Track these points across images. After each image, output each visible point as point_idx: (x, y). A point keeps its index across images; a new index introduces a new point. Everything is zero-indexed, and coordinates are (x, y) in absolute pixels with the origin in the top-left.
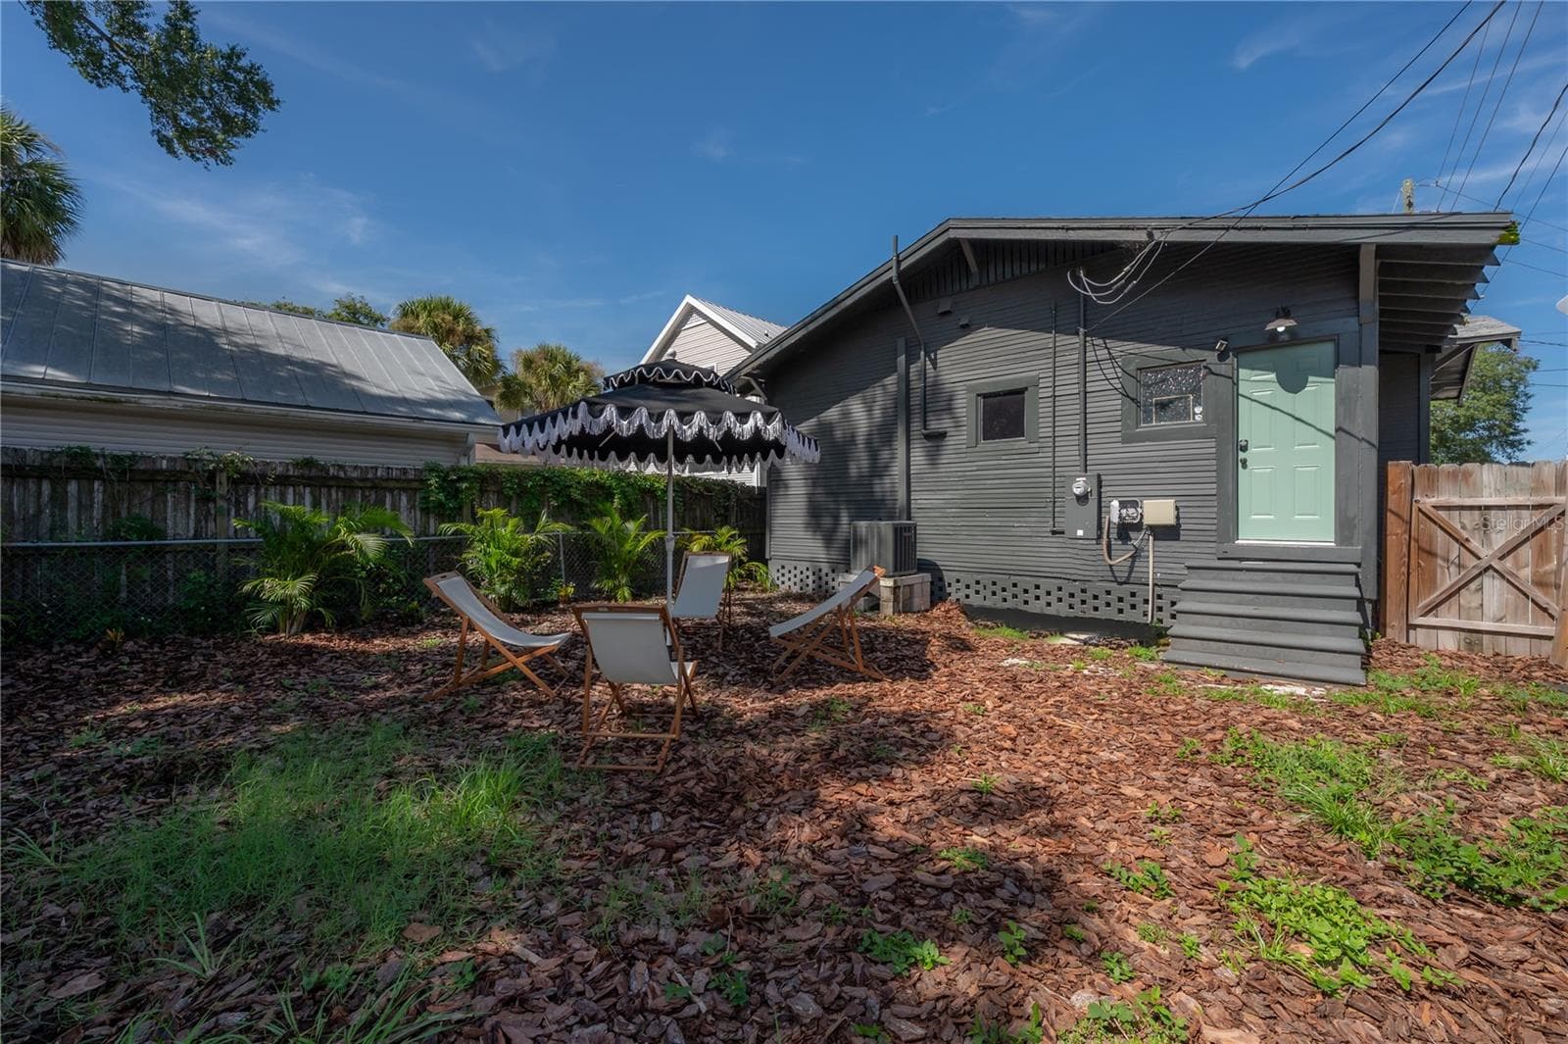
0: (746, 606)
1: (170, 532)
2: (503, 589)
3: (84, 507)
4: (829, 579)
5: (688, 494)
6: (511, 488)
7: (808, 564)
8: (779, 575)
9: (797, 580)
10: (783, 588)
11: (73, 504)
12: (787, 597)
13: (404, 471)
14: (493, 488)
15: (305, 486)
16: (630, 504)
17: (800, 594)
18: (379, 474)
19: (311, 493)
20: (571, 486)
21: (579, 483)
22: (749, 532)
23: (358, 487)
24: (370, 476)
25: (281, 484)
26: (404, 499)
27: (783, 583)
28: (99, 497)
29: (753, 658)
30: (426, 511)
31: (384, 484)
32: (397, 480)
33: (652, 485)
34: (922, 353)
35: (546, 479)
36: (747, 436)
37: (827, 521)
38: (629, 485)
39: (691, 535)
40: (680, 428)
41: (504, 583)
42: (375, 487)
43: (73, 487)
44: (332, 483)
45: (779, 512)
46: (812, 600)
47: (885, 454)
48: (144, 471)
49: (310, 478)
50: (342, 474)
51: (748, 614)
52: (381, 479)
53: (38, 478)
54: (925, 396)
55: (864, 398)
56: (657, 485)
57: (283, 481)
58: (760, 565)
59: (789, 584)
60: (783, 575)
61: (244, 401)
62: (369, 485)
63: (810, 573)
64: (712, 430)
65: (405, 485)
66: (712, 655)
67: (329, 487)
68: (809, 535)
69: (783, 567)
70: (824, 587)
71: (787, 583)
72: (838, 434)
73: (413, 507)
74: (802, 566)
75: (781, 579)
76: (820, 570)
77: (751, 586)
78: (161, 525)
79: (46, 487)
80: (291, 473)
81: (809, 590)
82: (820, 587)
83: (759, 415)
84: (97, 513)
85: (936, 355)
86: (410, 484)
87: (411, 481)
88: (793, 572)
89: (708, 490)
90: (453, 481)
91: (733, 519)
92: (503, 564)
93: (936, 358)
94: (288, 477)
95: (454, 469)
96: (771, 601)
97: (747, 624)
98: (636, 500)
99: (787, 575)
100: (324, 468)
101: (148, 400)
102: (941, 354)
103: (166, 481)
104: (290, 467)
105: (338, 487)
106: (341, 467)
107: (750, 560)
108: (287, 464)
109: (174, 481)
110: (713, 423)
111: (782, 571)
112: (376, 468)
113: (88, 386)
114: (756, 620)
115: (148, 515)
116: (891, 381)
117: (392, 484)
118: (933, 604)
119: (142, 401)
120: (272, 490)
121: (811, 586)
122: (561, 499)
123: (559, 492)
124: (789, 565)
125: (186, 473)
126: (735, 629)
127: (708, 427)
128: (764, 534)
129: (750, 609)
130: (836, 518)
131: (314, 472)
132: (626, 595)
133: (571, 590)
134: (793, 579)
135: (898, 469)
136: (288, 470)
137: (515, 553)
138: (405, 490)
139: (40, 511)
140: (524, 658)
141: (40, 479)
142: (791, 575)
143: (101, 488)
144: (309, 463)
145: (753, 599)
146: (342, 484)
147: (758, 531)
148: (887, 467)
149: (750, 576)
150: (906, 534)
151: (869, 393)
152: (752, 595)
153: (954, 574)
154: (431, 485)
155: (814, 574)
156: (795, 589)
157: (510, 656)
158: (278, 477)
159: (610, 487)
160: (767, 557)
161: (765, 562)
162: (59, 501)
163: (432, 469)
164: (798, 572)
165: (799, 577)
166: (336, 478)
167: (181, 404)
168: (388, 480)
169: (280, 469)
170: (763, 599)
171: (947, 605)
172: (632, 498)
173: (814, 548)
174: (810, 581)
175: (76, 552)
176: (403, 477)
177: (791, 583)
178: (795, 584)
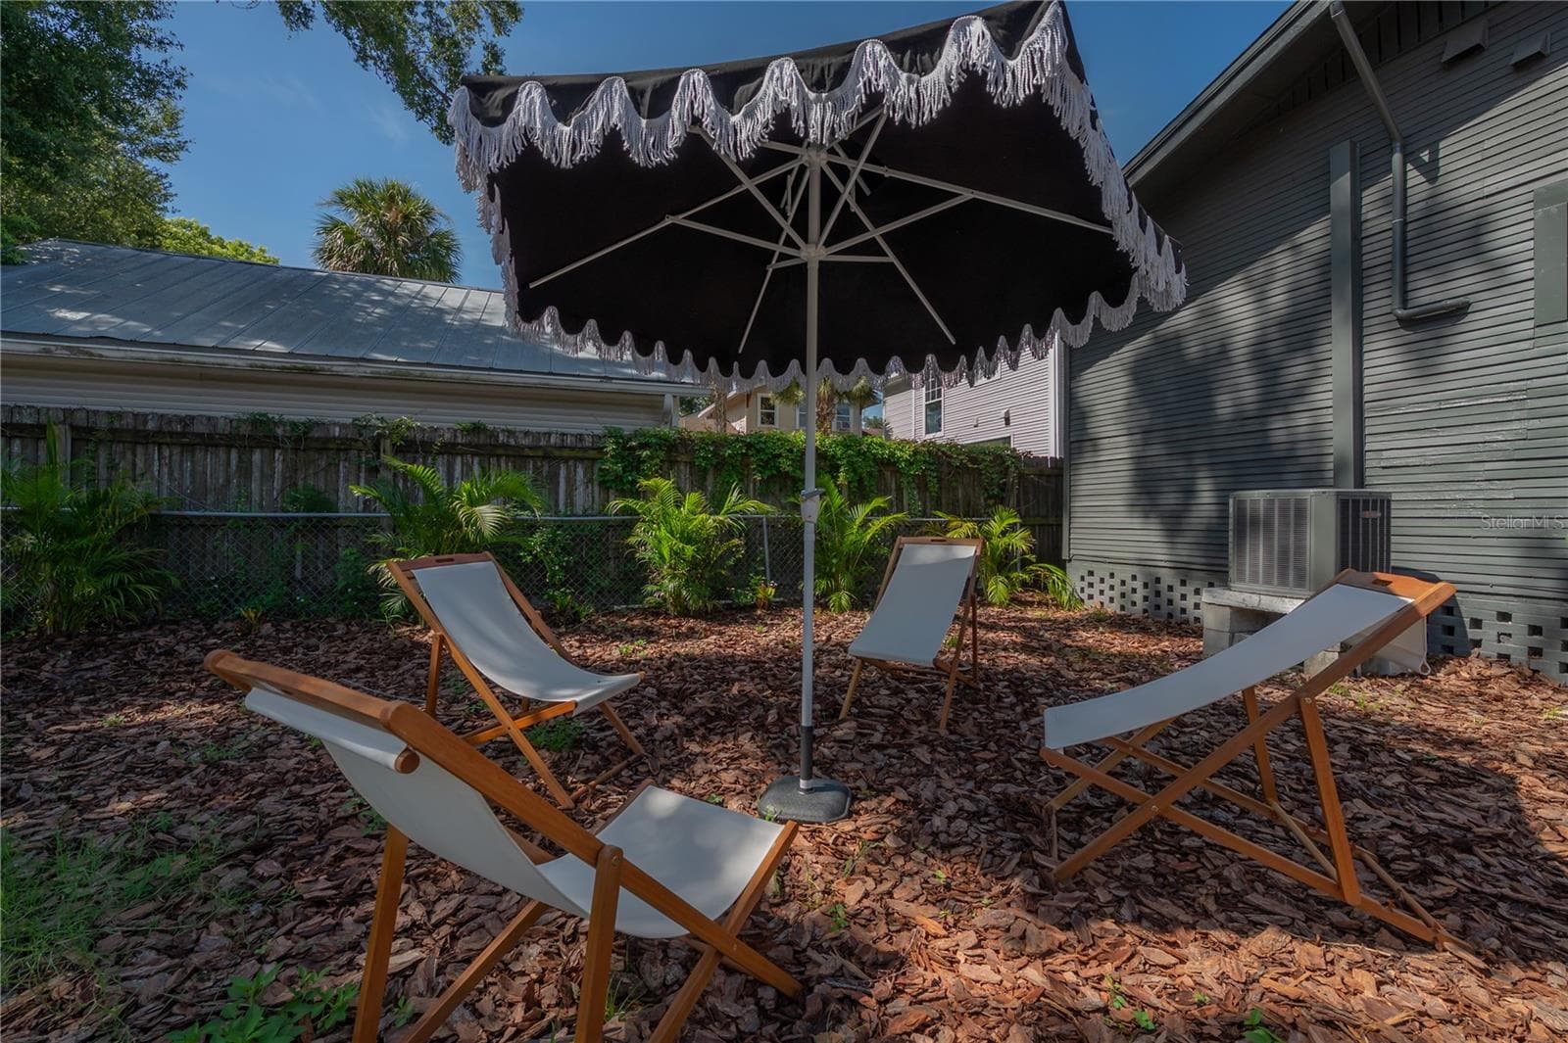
0: (1024, 631)
1: (341, 505)
2: (671, 585)
3: (267, 477)
4: (1176, 596)
5: (945, 469)
6: (704, 458)
7: (1135, 570)
8: (1085, 584)
9: (1115, 594)
10: (1091, 606)
11: (256, 474)
12: (1097, 620)
13: (580, 437)
14: (684, 458)
15: (473, 455)
16: (860, 481)
17: (1121, 617)
18: (552, 440)
19: (480, 464)
20: (780, 455)
21: (791, 451)
22: (1039, 520)
23: (529, 457)
24: (543, 443)
25: (449, 453)
26: (580, 471)
27: (1091, 597)
28: (279, 467)
29: (1008, 764)
30: (604, 485)
31: (557, 453)
32: (572, 448)
33: (892, 455)
34: (1397, 158)
35: (749, 446)
36: (932, 108)
37: (1170, 499)
38: (859, 453)
39: (948, 522)
40: (721, 122)
41: (674, 577)
42: (546, 457)
43: (257, 456)
44: (500, 451)
45: (1083, 490)
46: (1144, 630)
47: (1297, 370)
48: (318, 439)
49: (476, 446)
50: (512, 442)
51: (1025, 648)
52: (555, 447)
53: (227, 446)
54: (1404, 240)
55: (1248, 280)
56: (898, 453)
57: (450, 449)
58: (1052, 568)
59: (1102, 599)
60: (1091, 585)
61: (428, 365)
62: (540, 453)
63: (1138, 584)
64: (815, 114)
65: (580, 454)
66: (923, 741)
67: (499, 456)
68: (1136, 522)
69: (1091, 573)
70: (1165, 609)
71: (1098, 598)
72: (1193, 349)
73: (591, 481)
74: (1123, 573)
75: (1088, 591)
76: (1158, 580)
77: (1037, 598)
78: (333, 498)
79: (234, 454)
80: (459, 440)
81: (1137, 611)
82: (1158, 607)
83: (978, 26)
84: (277, 484)
85: (1434, 153)
86: (585, 453)
87: (585, 449)
88: (1109, 581)
89: (973, 460)
90: (632, 448)
91: (1013, 501)
92: (676, 553)
93: (1435, 160)
94: (454, 445)
95: (636, 434)
96: (1068, 627)
97: (1016, 669)
98: (870, 474)
99: (1098, 586)
100: (493, 434)
101: (339, 367)
102: (1445, 147)
103: (339, 450)
104: (459, 435)
105: (507, 456)
106: (510, 433)
107: (1040, 560)
108: (455, 431)
109: (346, 450)
110: (818, 86)
111: (1089, 579)
112: (549, 434)
113: (290, 355)
114: (1034, 661)
115: (322, 486)
116: (1313, 236)
117: (566, 453)
118: (1435, 662)
119: (335, 369)
120: (440, 459)
121: (1141, 605)
122: (768, 473)
123: (767, 463)
124: (1101, 571)
125: (356, 441)
126: (990, 677)
127: (803, 98)
128: (1060, 526)
129: (1032, 640)
130: (1189, 491)
131: (482, 439)
132: (844, 602)
133: (771, 591)
134: (1108, 593)
135: (1330, 392)
136: (456, 436)
137: (688, 540)
138: (582, 460)
139: (228, 481)
140: (525, 722)
141: (229, 447)
142: (1105, 586)
143: (281, 458)
144: (477, 429)
145: (1039, 620)
146: (510, 453)
147: (1052, 520)
148: (1301, 392)
149: (1038, 584)
150: (1370, 514)
151: (1258, 268)
152: (1038, 613)
153: (1492, 600)
154: (607, 453)
155: (1146, 585)
156: (1112, 609)
157: (503, 716)
158: (444, 445)
159: (833, 456)
160: (1065, 557)
161: (1062, 565)
162: (245, 472)
163: (614, 434)
164: (1116, 582)
165: (1118, 589)
166: (506, 446)
167: (369, 370)
168: (562, 448)
169: (447, 436)
170: (1055, 621)
171: (1475, 667)
172: (864, 471)
173: (1147, 541)
174: (1138, 597)
175: (242, 524)
176: (579, 445)
177: (1105, 599)
178: (1112, 600)
